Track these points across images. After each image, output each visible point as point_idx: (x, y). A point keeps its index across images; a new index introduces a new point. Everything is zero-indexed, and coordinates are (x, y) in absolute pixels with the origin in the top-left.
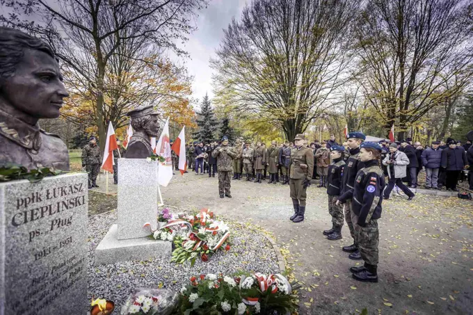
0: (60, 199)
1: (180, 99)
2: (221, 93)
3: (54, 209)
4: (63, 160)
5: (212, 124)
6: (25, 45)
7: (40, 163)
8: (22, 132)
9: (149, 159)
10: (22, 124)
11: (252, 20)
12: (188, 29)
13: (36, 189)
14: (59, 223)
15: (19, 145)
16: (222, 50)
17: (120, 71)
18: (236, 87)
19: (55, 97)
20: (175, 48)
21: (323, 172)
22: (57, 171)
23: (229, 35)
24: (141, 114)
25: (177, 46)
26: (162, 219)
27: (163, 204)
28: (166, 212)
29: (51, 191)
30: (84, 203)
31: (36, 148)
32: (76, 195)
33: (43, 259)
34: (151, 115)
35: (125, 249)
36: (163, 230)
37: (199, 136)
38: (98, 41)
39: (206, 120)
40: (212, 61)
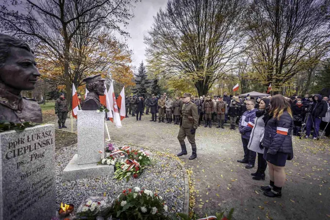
0: (36, 141)
1: (123, 65)
2: (152, 62)
3: (32, 147)
4: (38, 116)
5: (146, 83)
6: (11, 45)
7: (23, 118)
8: (11, 99)
9: (98, 111)
10: (11, 95)
11: (173, 10)
12: (128, 16)
13: (21, 136)
14: (36, 156)
15: (9, 107)
16: (153, 31)
17: (81, 45)
18: (163, 57)
19: (31, 77)
20: (119, 30)
21: (220, 117)
22: (34, 124)
23: (158, 20)
24: (92, 80)
25: (120, 28)
26: (108, 151)
27: (110, 140)
28: (110, 145)
29: (30, 137)
30: (52, 143)
31: (20, 109)
32: (47, 138)
33: (26, 179)
34: (99, 81)
35: (82, 171)
36: (108, 158)
37: (137, 91)
38: (65, 24)
39: (142, 80)
40: (146, 39)
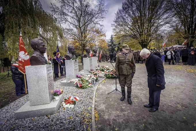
2: (115, 35)
5: (114, 45)
16: (115, 20)
20: (100, 24)
26: (98, 66)
37: (110, 50)
38: (80, 28)
39: (112, 44)
40: (112, 25)
